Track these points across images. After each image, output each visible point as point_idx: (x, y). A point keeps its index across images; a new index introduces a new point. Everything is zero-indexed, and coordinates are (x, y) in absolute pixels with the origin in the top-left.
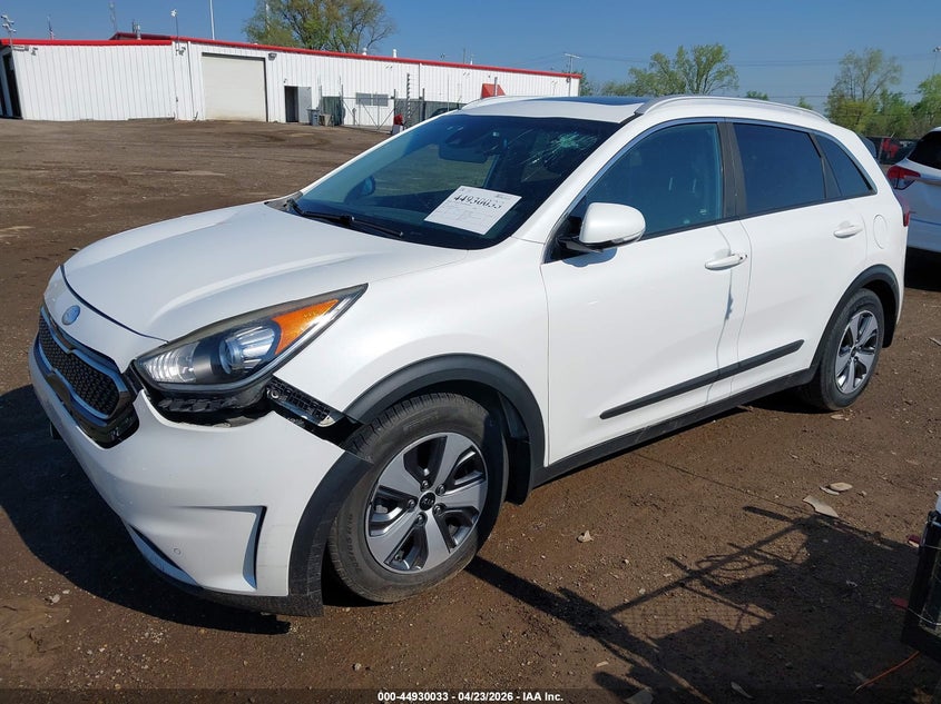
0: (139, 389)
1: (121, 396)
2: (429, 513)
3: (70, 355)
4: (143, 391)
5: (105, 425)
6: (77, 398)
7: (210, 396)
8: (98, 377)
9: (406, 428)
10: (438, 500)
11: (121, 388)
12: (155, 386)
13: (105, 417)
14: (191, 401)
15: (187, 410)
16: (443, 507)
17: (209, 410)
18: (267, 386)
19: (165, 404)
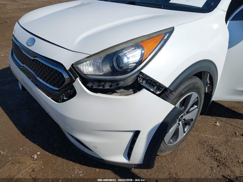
0: (76, 78)
1: (66, 80)
2: (180, 123)
3: (33, 60)
4: (78, 78)
5: (57, 92)
6: (38, 78)
7: (112, 81)
8: (52, 71)
9: (183, 92)
10: (184, 118)
11: (66, 76)
12: (84, 77)
13: (57, 89)
14: (103, 83)
15: (101, 88)
16: (184, 120)
17: (112, 88)
18: (138, 76)
19: (90, 85)
